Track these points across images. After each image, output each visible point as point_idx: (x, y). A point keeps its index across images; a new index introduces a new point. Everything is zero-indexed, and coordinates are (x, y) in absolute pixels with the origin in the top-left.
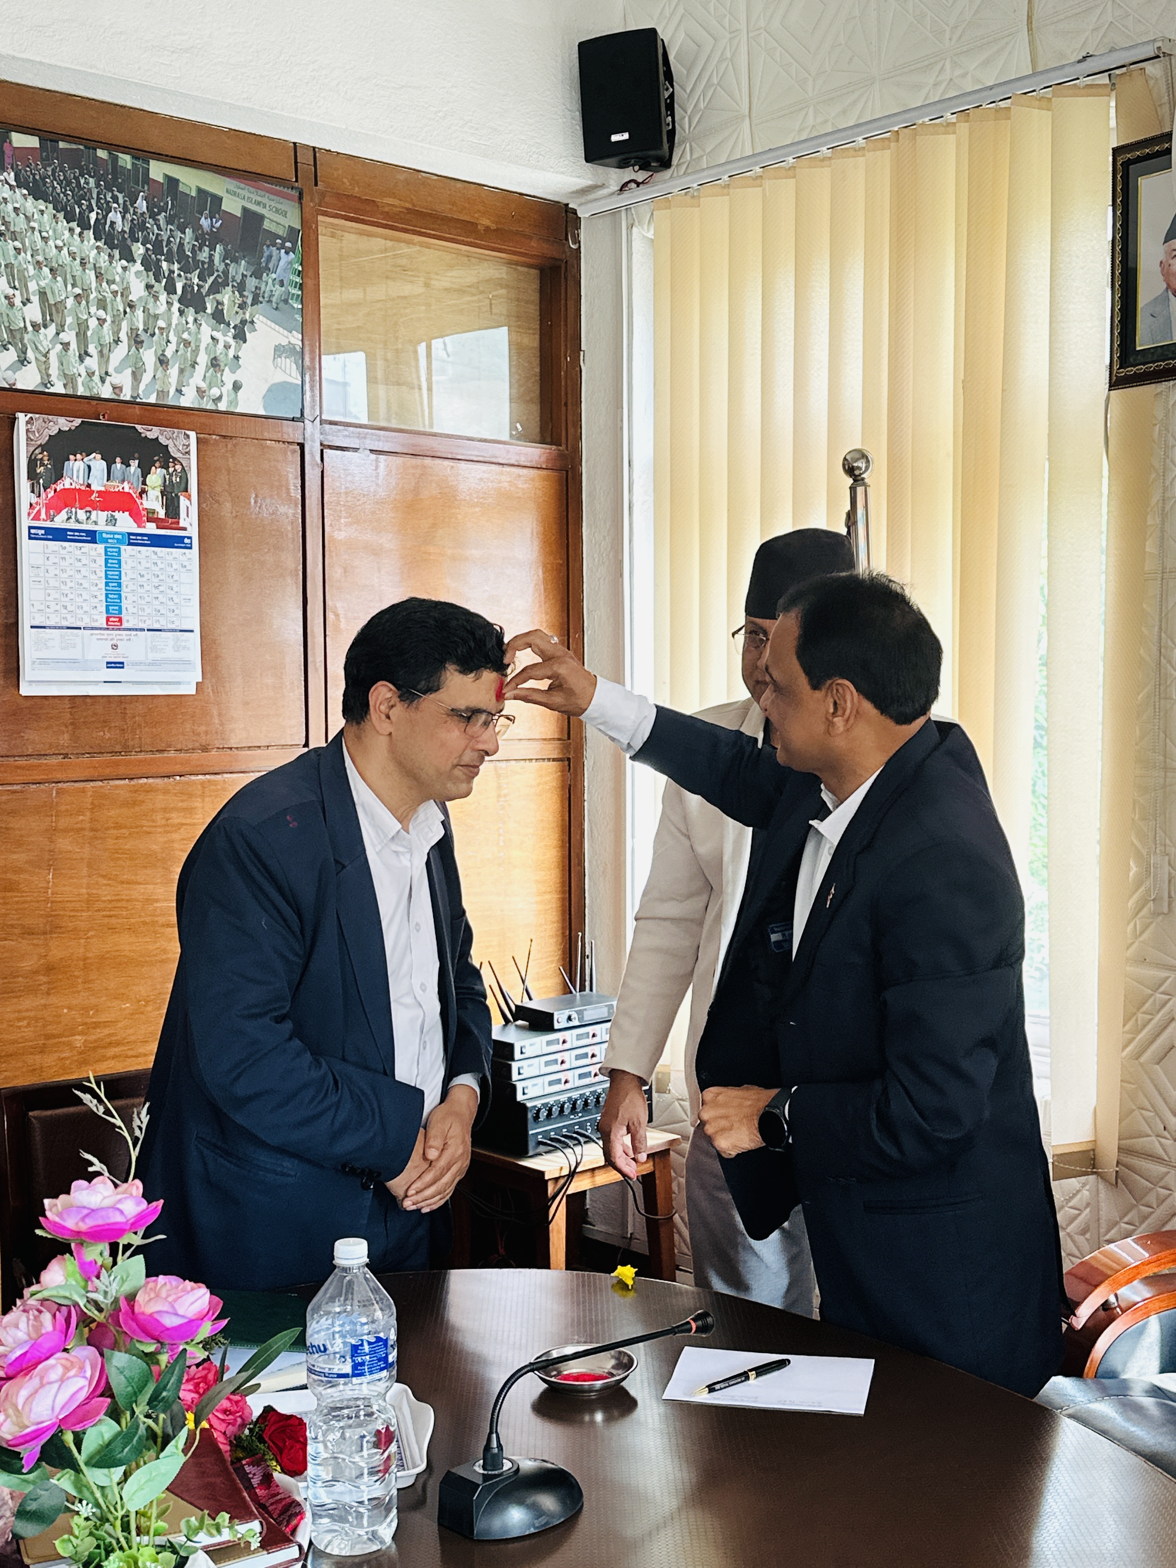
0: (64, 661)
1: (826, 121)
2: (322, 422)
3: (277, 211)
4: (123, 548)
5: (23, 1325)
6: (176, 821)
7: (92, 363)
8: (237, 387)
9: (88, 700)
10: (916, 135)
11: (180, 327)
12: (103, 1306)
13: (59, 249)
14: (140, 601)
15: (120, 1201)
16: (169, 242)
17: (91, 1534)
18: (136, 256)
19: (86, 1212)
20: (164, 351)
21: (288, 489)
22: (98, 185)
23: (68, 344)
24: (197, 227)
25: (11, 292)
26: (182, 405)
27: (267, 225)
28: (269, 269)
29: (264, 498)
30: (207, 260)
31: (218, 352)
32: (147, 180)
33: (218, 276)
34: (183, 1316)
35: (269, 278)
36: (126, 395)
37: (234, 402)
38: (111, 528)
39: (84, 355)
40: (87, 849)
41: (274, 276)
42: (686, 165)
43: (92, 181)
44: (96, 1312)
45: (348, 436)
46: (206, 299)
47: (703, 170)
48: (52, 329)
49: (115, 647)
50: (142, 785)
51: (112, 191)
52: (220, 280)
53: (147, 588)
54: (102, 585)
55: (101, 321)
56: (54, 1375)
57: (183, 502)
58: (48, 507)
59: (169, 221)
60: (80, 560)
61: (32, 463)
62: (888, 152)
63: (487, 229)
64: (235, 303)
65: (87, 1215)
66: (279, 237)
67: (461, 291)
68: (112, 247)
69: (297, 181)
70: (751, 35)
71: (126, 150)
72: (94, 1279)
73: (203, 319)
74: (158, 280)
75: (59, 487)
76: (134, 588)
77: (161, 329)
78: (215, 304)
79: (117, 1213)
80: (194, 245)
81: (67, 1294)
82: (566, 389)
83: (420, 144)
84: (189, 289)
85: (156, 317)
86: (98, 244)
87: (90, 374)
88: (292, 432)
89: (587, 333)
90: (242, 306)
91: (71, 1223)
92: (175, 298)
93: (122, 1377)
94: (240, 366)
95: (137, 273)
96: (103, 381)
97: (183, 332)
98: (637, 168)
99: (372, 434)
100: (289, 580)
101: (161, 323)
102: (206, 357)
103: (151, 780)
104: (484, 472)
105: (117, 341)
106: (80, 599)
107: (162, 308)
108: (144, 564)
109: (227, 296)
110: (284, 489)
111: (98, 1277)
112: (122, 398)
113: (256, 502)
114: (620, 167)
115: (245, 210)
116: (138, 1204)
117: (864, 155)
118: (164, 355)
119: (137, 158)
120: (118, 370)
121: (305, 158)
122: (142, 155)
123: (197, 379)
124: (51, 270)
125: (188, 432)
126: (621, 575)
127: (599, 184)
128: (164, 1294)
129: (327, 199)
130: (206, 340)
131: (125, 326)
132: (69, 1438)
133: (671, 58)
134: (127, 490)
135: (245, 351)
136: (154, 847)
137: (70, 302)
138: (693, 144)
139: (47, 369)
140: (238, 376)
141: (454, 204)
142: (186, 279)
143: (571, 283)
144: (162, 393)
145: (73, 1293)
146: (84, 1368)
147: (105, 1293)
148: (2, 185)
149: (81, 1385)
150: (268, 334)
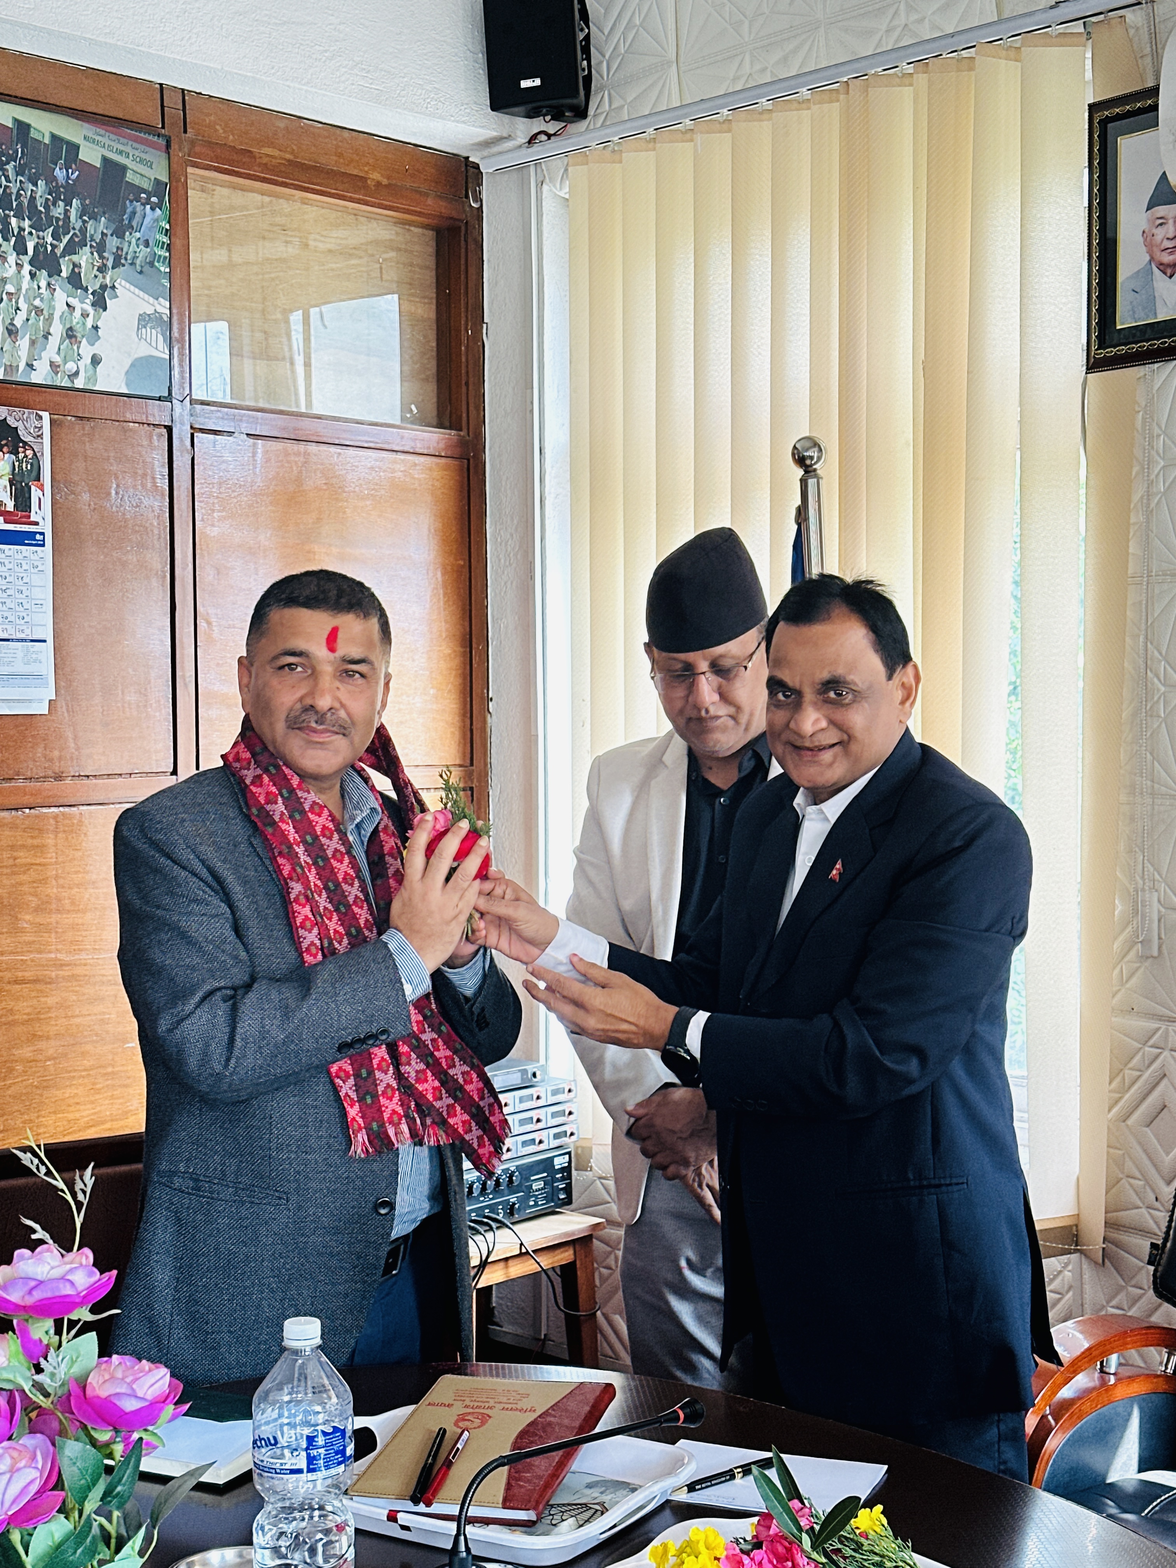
1: (764, 70)
2: (193, 402)
3: (141, 161)
6: (23, 861)
8: (96, 361)
10: (868, 86)
11: (31, 293)
12: (49, 1390)
15: (71, 1271)
16: (18, 195)
19: (33, 1284)
20: (13, 319)
21: (154, 478)
24: (51, 179)
27: (130, 177)
28: (132, 228)
29: (126, 489)
30: (62, 217)
31: (75, 321)
33: (75, 234)
34: (144, 1398)
35: (133, 238)
37: (93, 378)
41: (138, 235)
42: (605, 114)
44: (41, 1397)
45: (222, 418)
46: (61, 260)
47: (624, 121)
52: (77, 240)
57: (35, 493)
59: (19, 171)
62: (835, 106)
63: (379, 184)
64: (94, 266)
65: (34, 1288)
66: (144, 191)
67: (349, 255)
69: (163, 127)
72: (42, 1360)
78: (71, 267)
79: (68, 1285)
80: (47, 199)
81: (11, 1377)
82: (467, 367)
83: (305, 88)
84: (42, 250)
88: (158, 413)
89: (491, 303)
90: (102, 269)
91: (15, 1296)
93: (75, 1469)
94: (99, 338)
97: (35, 298)
98: (548, 118)
99: (249, 416)
100: (154, 582)
101: (10, 288)
102: (61, 327)
104: (376, 460)
109: (84, 258)
111: (46, 1358)
113: (117, 493)
114: (529, 115)
115: (105, 159)
116: (91, 1274)
117: (809, 109)
118: (13, 325)
121: (173, 102)
123: (50, 352)
125: (40, 413)
126: (532, 578)
127: (505, 135)
128: (119, 1374)
129: (197, 149)
130: (60, 307)
132: (15, 1537)
135: (106, 320)
138: (612, 92)
140: (97, 349)
141: (340, 155)
142: (38, 237)
143: (472, 246)
145: (17, 1375)
146: (34, 1458)
147: (53, 1375)
149: (31, 1476)
150: (131, 301)
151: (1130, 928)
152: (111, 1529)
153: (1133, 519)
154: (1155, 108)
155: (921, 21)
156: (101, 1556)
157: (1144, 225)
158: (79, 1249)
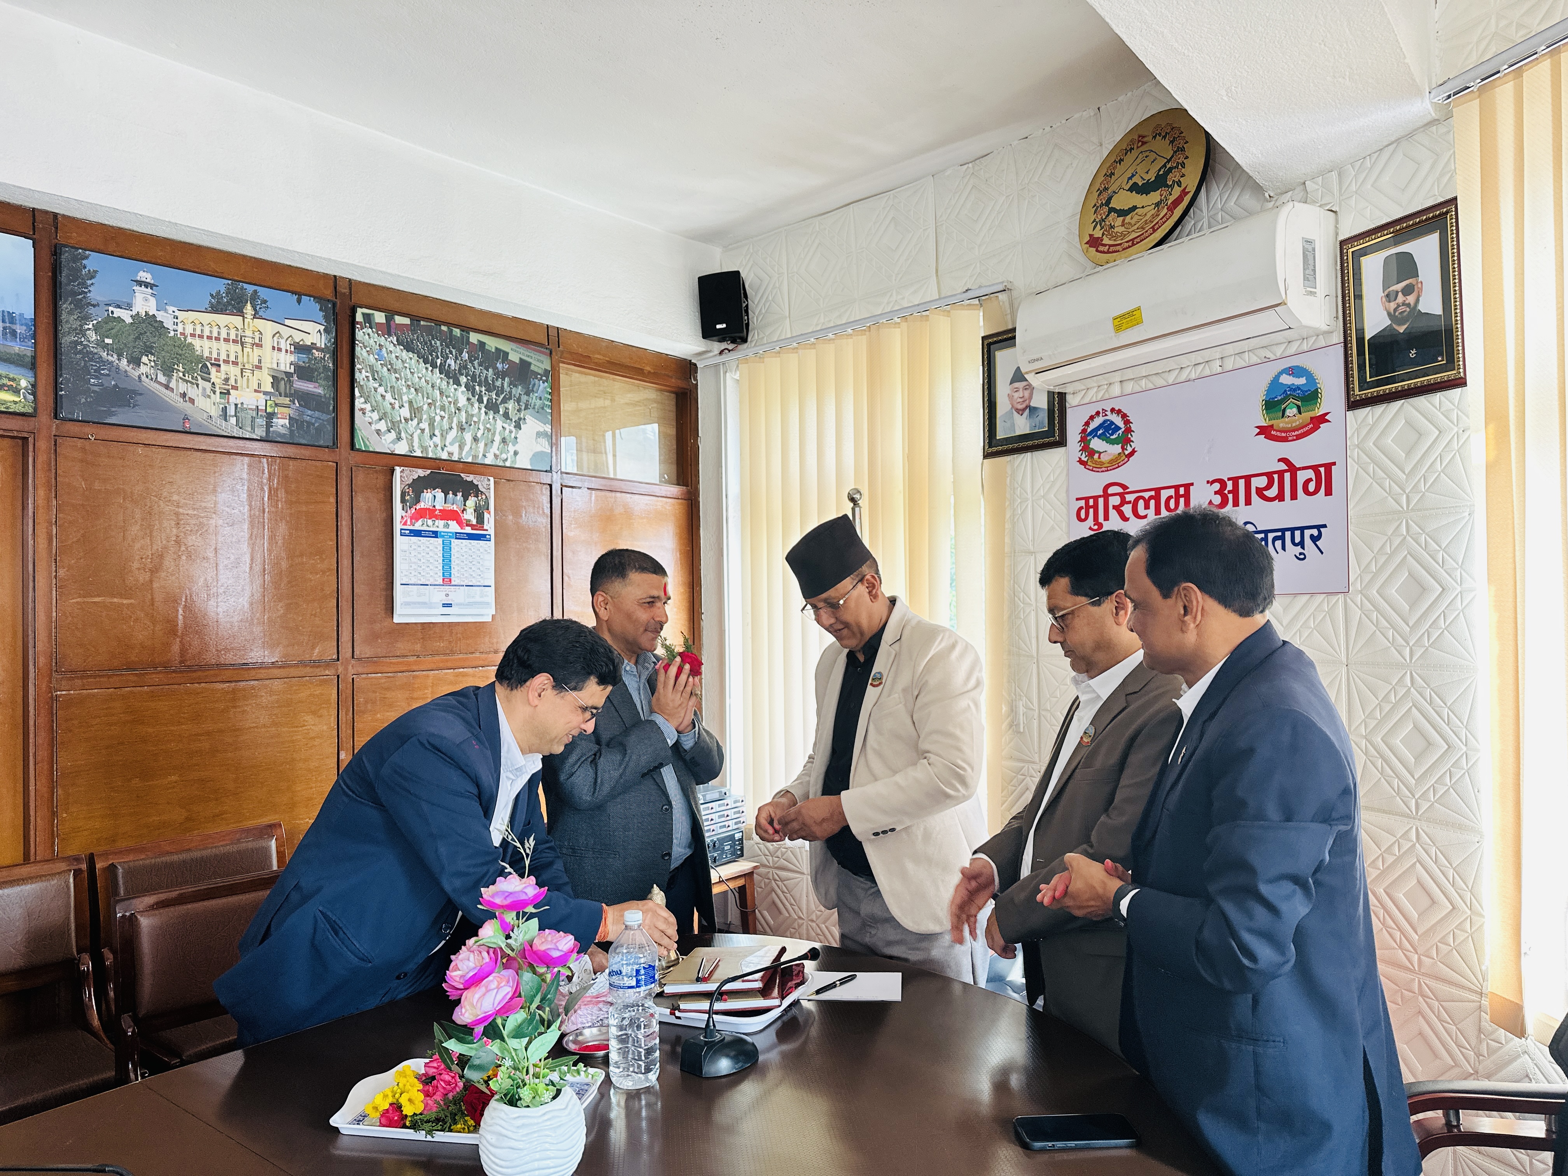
0: (419, 603)
1: (830, 321)
2: (562, 473)
3: (538, 360)
4: (453, 540)
5: (472, 958)
7: (437, 440)
8: (516, 453)
9: (431, 625)
10: (878, 328)
11: (485, 422)
12: (514, 947)
13: (420, 378)
14: (462, 570)
15: (525, 887)
16: (480, 376)
17: (509, 1077)
18: (462, 383)
19: (507, 894)
21: (543, 509)
22: (442, 345)
23: (424, 429)
24: (495, 368)
25: (393, 401)
26: (486, 463)
27: (532, 368)
29: (530, 514)
30: (500, 386)
31: (506, 435)
32: (468, 342)
34: (561, 951)
35: (534, 396)
36: (455, 458)
37: (514, 462)
38: (446, 530)
39: (433, 435)
41: (536, 395)
42: (756, 341)
43: (438, 342)
44: (510, 951)
45: (576, 480)
47: (765, 344)
48: (415, 421)
49: (447, 595)
50: (460, 673)
51: (449, 348)
53: (465, 562)
54: (441, 561)
55: (442, 417)
56: (494, 985)
57: (486, 515)
58: (411, 519)
59: (480, 365)
60: (428, 547)
61: (403, 494)
62: (864, 337)
63: (649, 372)
65: (507, 896)
66: (539, 374)
67: (635, 404)
68: (449, 378)
69: (549, 345)
70: (790, 275)
71: (457, 326)
72: (511, 932)
73: (497, 417)
74: (474, 396)
75: (418, 507)
76: (458, 562)
77: (474, 422)
79: (524, 894)
80: (493, 378)
81: (496, 941)
82: (691, 456)
84: (491, 401)
85: (472, 416)
86: (442, 376)
87: (436, 446)
88: (546, 478)
89: (702, 427)
90: (519, 410)
91: (498, 901)
92: (483, 406)
93: (527, 986)
95: (463, 392)
96: (443, 450)
98: (729, 342)
99: (587, 479)
100: (543, 558)
101: (475, 419)
102: (499, 437)
103: (465, 670)
104: (645, 500)
105: (451, 428)
106: (428, 569)
107: (476, 411)
108: (464, 549)
109: (511, 405)
110: (541, 509)
111: (513, 931)
112: (453, 459)
113: (525, 516)
114: (720, 341)
115: (521, 359)
116: (535, 889)
117: (852, 338)
119: (463, 331)
120: (451, 444)
121: (553, 333)
122: (466, 329)
123: (494, 449)
125: (489, 478)
126: (722, 556)
127: (709, 350)
128: (549, 939)
129: (565, 355)
130: (499, 428)
131: (455, 420)
132: (499, 1021)
133: (747, 286)
134: (455, 509)
137: (426, 407)
138: (759, 330)
139: (412, 443)
140: (517, 448)
141: (631, 359)
142: (489, 395)
143: (693, 402)
145: (499, 940)
146: (508, 981)
147: (516, 940)
148: (389, 344)
149: (507, 991)
150: (533, 425)
151: (1009, 719)
152: (545, 1017)
153: (1007, 526)
154: (1014, 337)
155: (903, 298)
156: (539, 1031)
157: (1009, 392)
158: (528, 877)
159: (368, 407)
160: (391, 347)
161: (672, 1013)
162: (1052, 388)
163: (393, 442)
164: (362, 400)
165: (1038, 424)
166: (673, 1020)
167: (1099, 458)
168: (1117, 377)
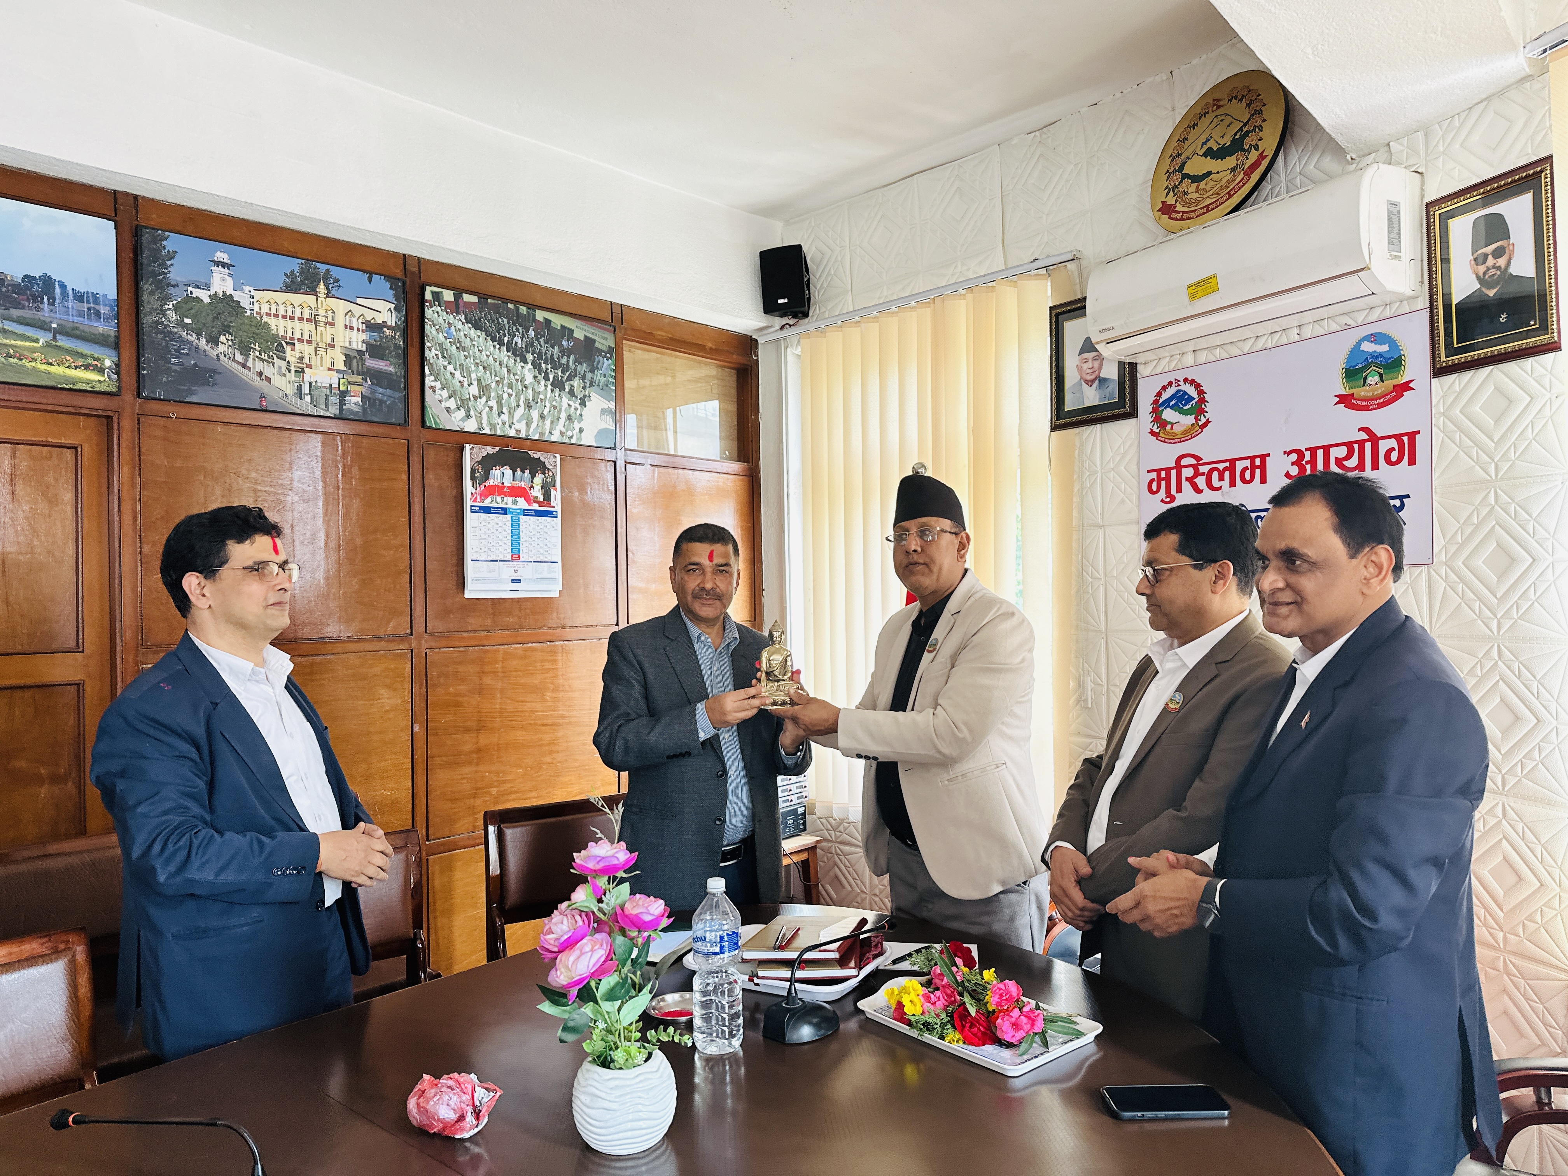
0: (489, 579)
1: (893, 294)
2: (626, 450)
3: (602, 337)
4: (521, 517)
5: (565, 922)
6: (546, 667)
7: (505, 417)
8: (581, 430)
9: (501, 600)
10: (944, 300)
11: (551, 399)
12: (606, 911)
13: (488, 356)
14: (530, 546)
15: (617, 852)
16: (546, 353)
17: (603, 1039)
18: (528, 361)
19: (597, 859)
21: (607, 485)
22: (508, 323)
24: (560, 346)
25: (462, 379)
26: (552, 440)
27: (597, 345)
29: (595, 490)
30: (566, 363)
31: (571, 412)
32: (534, 320)
34: (653, 915)
35: (598, 373)
36: (523, 435)
37: (579, 439)
38: (514, 507)
39: (500, 413)
40: (500, 684)
42: (817, 316)
43: (505, 320)
44: (602, 915)
45: (639, 457)
47: (827, 318)
48: (484, 399)
49: (516, 571)
50: (529, 648)
51: (516, 326)
53: (533, 538)
54: (510, 538)
55: (510, 395)
56: (588, 948)
57: (553, 492)
58: (481, 495)
59: (546, 342)
60: (498, 524)
61: (473, 471)
62: (929, 309)
63: (711, 349)
65: (599, 861)
66: (603, 351)
67: (697, 381)
69: (612, 322)
70: (851, 248)
71: (523, 304)
72: (603, 897)
73: (563, 394)
74: (540, 374)
75: (487, 484)
76: (526, 539)
79: (615, 859)
80: (559, 355)
81: (588, 905)
82: (752, 433)
83: (677, 303)
84: (556, 379)
85: (539, 393)
86: (508, 353)
87: (504, 423)
88: (610, 455)
89: (763, 403)
90: (584, 388)
91: (590, 865)
92: (549, 383)
93: (620, 950)
95: (529, 370)
96: (510, 427)
98: (790, 317)
99: (649, 456)
100: (608, 534)
101: (541, 396)
102: (565, 415)
103: (534, 645)
104: (712, 477)
105: (518, 406)
106: (497, 545)
107: (542, 388)
108: (532, 526)
109: (576, 382)
110: (605, 485)
111: (604, 895)
113: (591, 492)
114: (781, 316)
115: (585, 337)
117: (916, 310)
119: (529, 308)
120: (519, 421)
121: (616, 310)
122: (532, 307)
123: (560, 426)
124: (484, 368)
125: (555, 455)
126: (784, 532)
127: (770, 325)
128: (641, 903)
129: (629, 332)
130: (565, 405)
131: (522, 398)
132: (593, 984)
133: (808, 260)
134: (523, 486)
136: (536, 682)
137: (493, 385)
138: (820, 305)
140: (582, 424)
141: (693, 335)
142: (555, 373)
143: (753, 377)
144: (542, 434)
145: (590, 904)
146: (601, 945)
147: (607, 904)
148: (458, 322)
149: (600, 954)
150: (597, 402)
152: (636, 980)
153: (1075, 500)
154: (1085, 307)
155: (968, 270)
156: (631, 994)
157: (1077, 363)
159: (438, 385)
160: (460, 326)
161: (751, 980)
162: (1123, 358)
163: (462, 420)
164: (432, 378)
165: (1108, 395)
166: (751, 986)
167: (1172, 429)
168: (1191, 346)
